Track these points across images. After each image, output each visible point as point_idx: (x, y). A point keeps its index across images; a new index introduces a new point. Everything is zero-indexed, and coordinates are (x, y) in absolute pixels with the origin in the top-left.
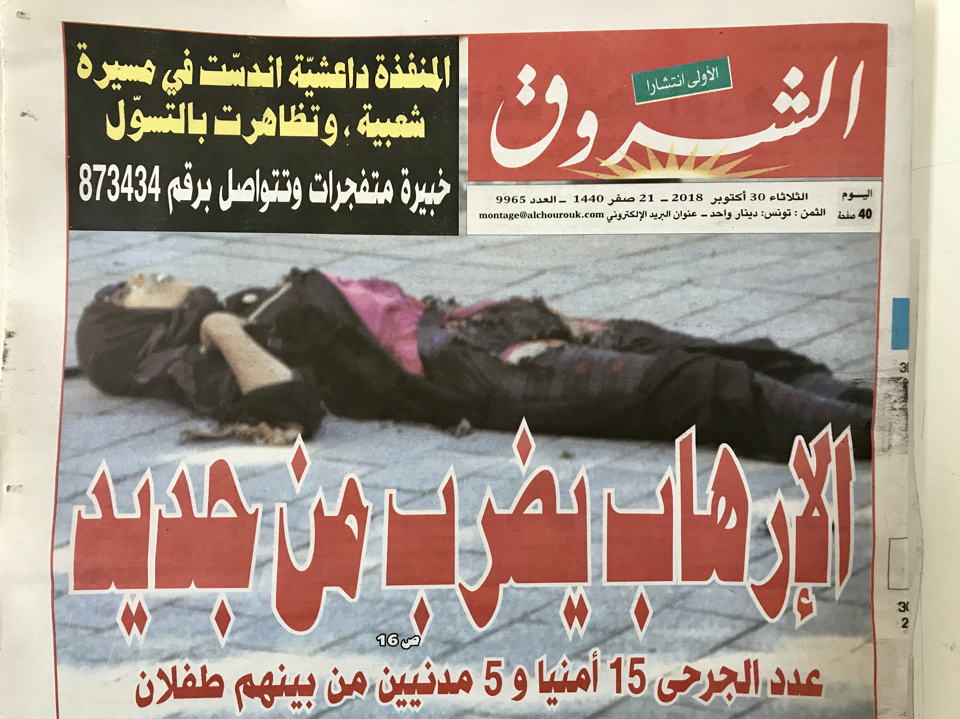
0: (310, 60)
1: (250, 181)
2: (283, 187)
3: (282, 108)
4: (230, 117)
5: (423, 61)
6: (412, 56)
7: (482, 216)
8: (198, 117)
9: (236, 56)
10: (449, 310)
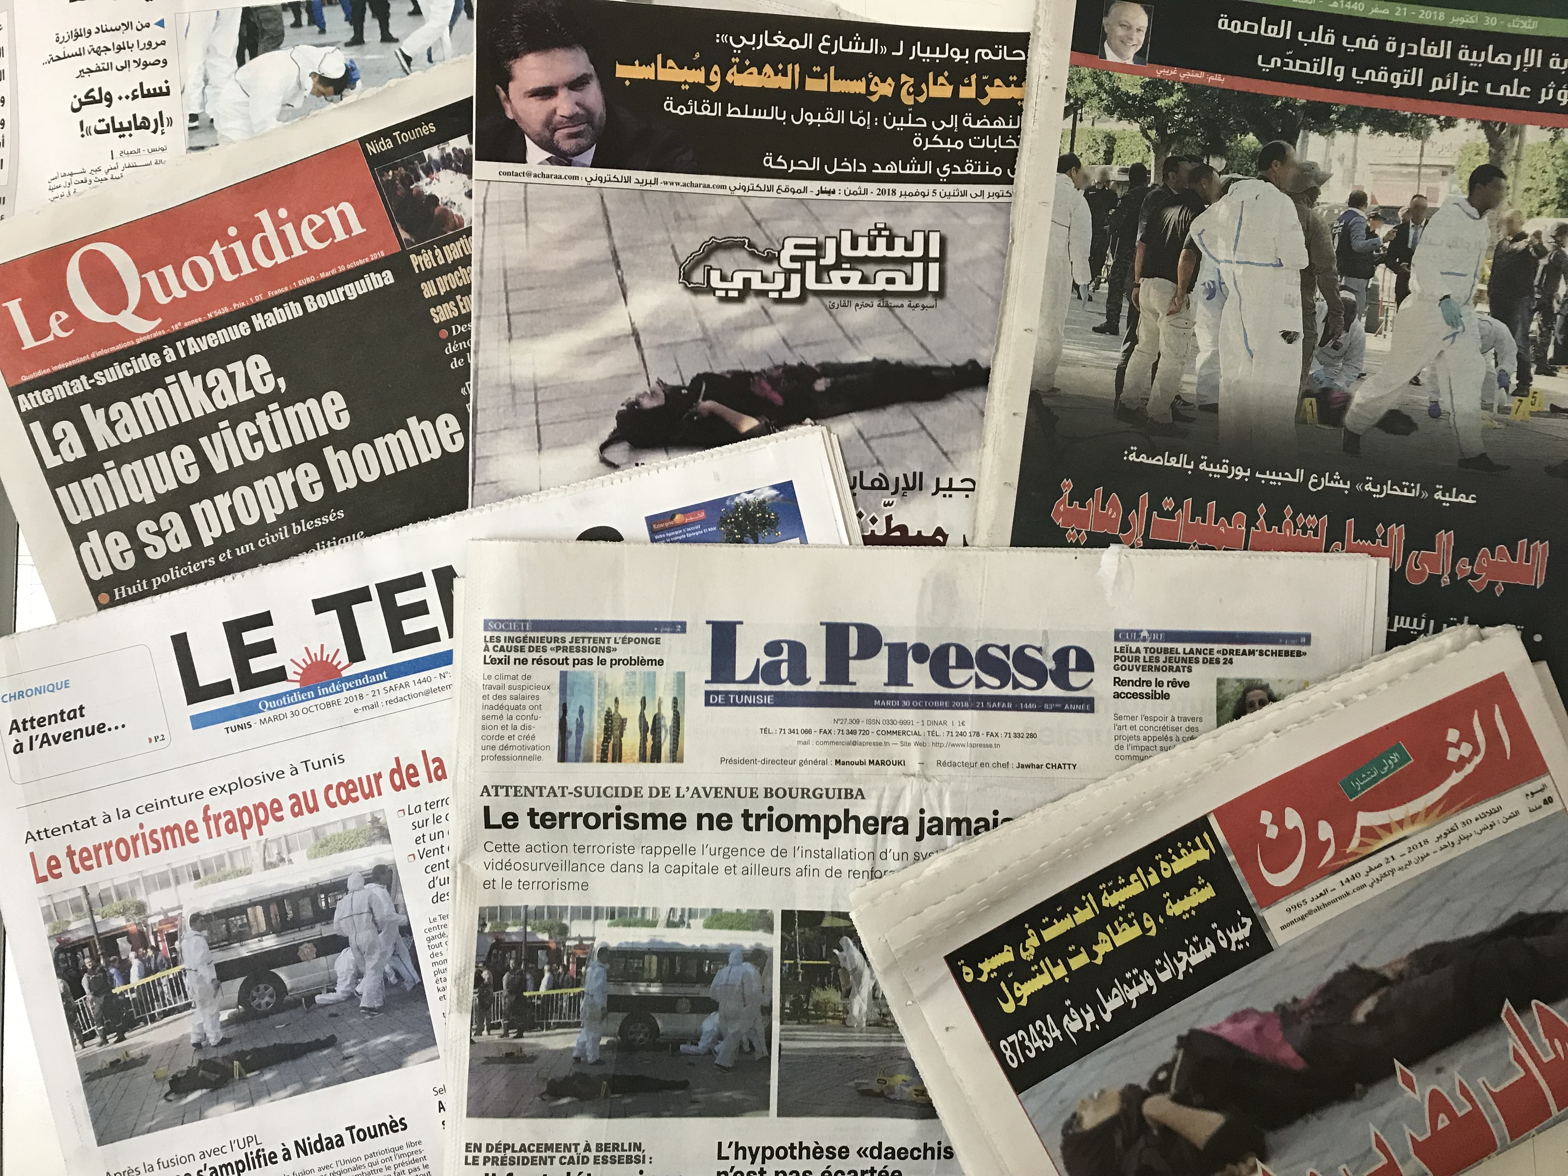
0: (1110, 884)
1: (1115, 991)
2: (1139, 983)
3: (1108, 928)
4: (1077, 953)
5: (1189, 844)
6: (1179, 845)
7: (1282, 928)
8: (1055, 964)
9: (1059, 909)
10: (1297, 1008)
